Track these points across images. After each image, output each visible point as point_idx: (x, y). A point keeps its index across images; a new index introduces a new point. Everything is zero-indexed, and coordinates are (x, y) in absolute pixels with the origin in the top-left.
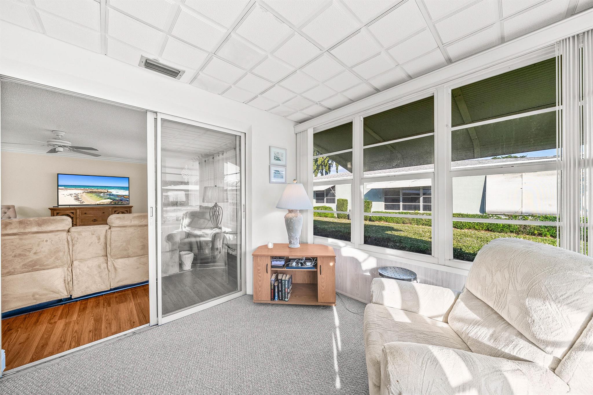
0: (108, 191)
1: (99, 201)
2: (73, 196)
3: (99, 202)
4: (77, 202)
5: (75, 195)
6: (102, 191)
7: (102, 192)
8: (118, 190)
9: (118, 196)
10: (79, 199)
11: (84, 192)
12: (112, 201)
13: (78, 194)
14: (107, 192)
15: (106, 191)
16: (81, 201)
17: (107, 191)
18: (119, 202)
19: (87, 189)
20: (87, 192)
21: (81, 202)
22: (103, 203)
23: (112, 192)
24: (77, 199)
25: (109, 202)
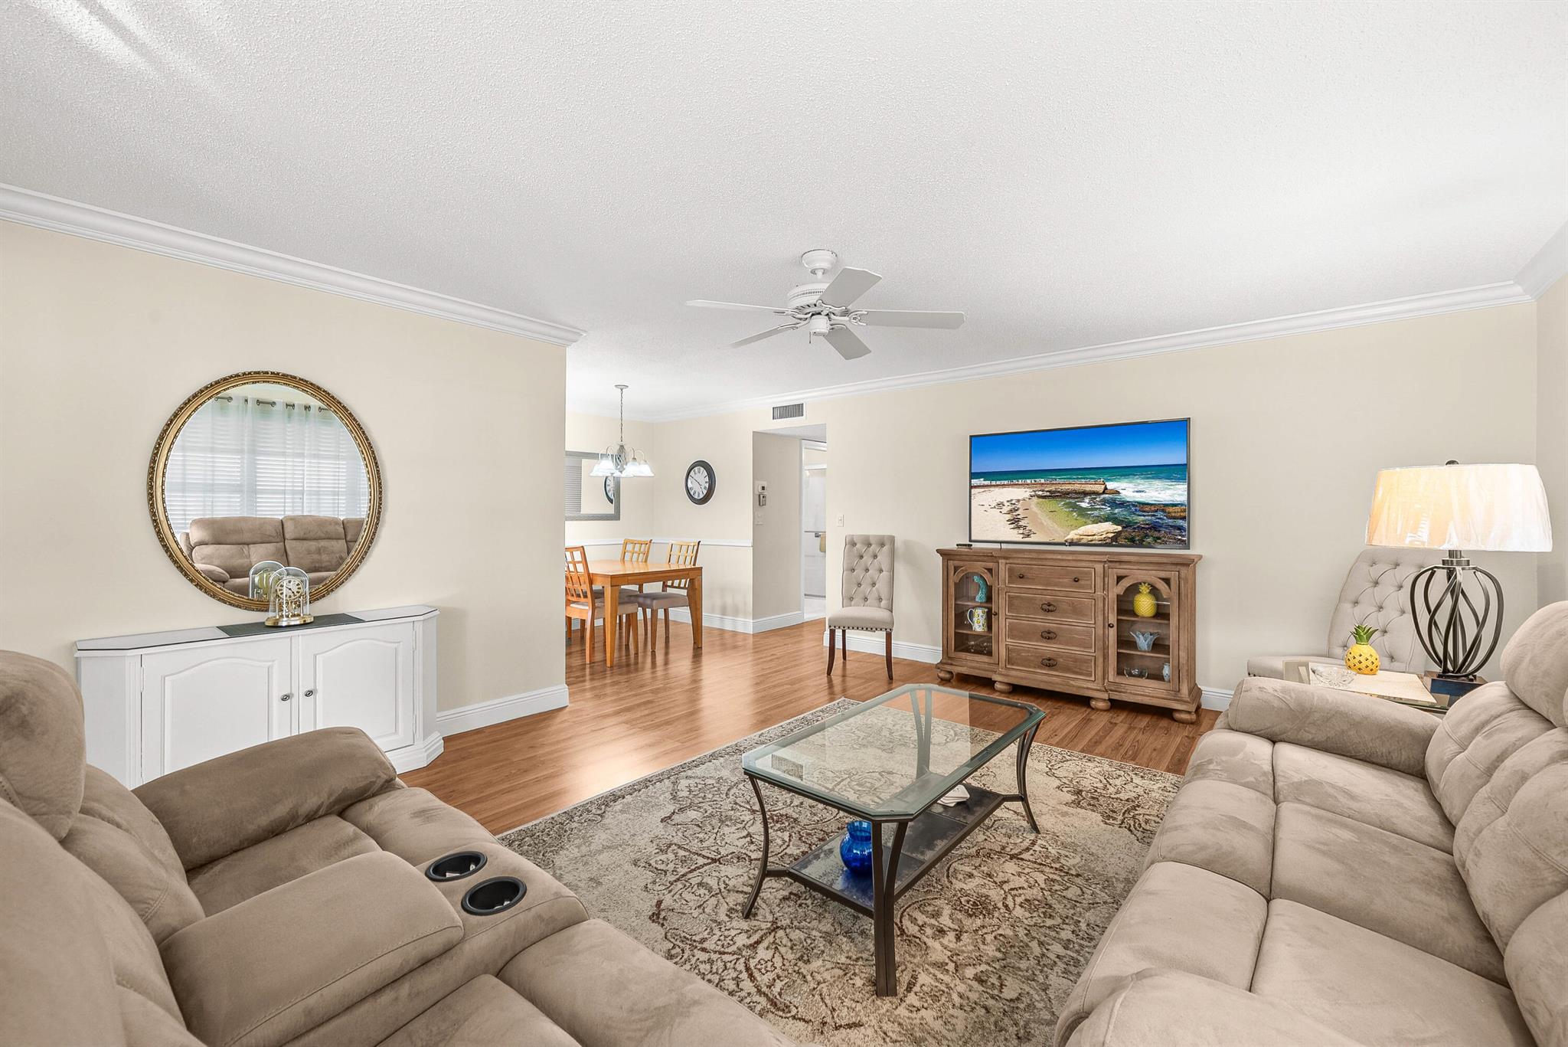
0: (1106, 488)
1: (1077, 527)
2: (1006, 509)
3: (1076, 531)
4: (1016, 531)
5: (1010, 508)
6: (1088, 488)
7: (1085, 494)
8: (1142, 484)
9: (1142, 507)
10: (1019, 520)
11: (1033, 493)
12: (1120, 528)
13: (1018, 501)
14: (1104, 493)
15: (1100, 488)
16: (1025, 527)
17: (1103, 487)
18: (1147, 536)
19: (1043, 481)
20: (1040, 493)
21: (1026, 532)
22: (1090, 538)
23: (1118, 493)
24: (1015, 522)
25: (1111, 535)
